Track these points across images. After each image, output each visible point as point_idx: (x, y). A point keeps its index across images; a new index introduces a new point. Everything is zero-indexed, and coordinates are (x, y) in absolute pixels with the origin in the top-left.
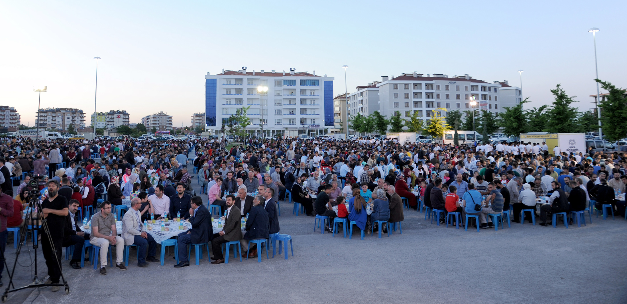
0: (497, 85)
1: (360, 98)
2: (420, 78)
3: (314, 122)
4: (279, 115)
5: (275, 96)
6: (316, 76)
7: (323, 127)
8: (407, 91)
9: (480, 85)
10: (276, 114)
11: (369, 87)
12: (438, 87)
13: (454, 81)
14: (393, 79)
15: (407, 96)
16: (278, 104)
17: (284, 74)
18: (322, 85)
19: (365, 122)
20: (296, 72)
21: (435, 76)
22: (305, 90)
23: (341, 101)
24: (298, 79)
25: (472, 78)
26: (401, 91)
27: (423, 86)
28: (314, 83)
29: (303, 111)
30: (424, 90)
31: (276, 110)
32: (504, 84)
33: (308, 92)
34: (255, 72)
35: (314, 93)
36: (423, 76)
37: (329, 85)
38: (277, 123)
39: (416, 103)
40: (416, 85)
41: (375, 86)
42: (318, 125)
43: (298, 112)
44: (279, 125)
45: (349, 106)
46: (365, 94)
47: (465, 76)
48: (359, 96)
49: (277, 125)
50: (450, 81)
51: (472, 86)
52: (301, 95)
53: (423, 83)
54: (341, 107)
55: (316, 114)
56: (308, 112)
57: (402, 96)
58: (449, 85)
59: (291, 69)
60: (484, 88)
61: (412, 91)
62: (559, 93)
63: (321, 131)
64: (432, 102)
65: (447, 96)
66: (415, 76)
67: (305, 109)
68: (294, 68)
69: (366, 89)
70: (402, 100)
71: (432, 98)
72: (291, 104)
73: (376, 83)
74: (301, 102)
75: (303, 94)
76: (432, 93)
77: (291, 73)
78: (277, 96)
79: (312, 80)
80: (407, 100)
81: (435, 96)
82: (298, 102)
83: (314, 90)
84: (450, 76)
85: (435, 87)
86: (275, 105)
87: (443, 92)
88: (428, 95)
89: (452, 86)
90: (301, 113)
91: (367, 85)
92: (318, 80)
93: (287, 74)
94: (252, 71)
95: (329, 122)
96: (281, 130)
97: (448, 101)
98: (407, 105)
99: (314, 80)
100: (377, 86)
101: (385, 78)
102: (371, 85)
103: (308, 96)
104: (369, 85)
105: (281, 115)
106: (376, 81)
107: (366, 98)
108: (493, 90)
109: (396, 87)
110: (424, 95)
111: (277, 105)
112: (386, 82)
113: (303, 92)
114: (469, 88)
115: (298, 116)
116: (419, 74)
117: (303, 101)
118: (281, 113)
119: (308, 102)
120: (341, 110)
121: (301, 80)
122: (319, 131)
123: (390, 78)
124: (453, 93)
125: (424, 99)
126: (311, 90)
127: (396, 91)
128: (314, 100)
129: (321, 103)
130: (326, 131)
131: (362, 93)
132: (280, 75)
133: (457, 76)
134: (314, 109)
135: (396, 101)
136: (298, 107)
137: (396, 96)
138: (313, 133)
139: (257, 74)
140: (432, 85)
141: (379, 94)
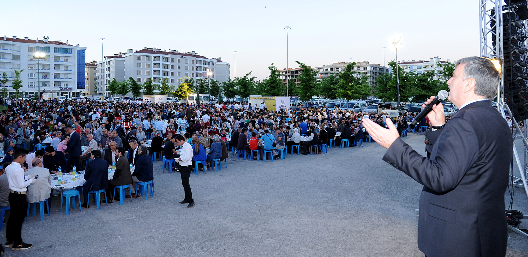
0: (214, 61)
1: (108, 66)
2: (158, 52)
3: (67, 85)
4: (33, 78)
5: (28, 61)
6: (69, 45)
7: (75, 89)
8: (148, 62)
9: (203, 60)
10: (30, 77)
11: (115, 57)
12: (172, 61)
13: (184, 56)
14: (137, 52)
15: (148, 66)
16: (32, 69)
17: (37, 42)
18: (75, 54)
19: (120, 86)
20: (49, 40)
21: (170, 51)
22: (59, 57)
23: (89, 68)
24: (52, 47)
25: (197, 54)
26: (144, 62)
27: (161, 58)
28: (68, 51)
29: (57, 75)
30: (161, 62)
31: (29, 74)
32: (219, 60)
33: (62, 59)
34: (7, 37)
35: (67, 60)
36: (161, 51)
37: (81, 54)
38: (30, 85)
39: (155, 71)
40: (155, 57)
41: (121, 57)
42: (71, 88)
43: (52, 76)
44: (33, 87)
45: (97, 72)
46: (112, 63)
47: (192, 53)
48: (106, 65)
49: (30, 87)
50: (181, 56)
51: (197, 61)
52: (55, 61)
53: (161, 56)
54: (89, 73)
55: (69, 79)
56: (62, 76)
57: (144, 65)
58: (181, 58)
59: (44, 37)
60: (205, 63)
61: (152, 62)
62: (273, 69)
63: (74, 93)
64: (168, 72)
65: (179, 68)
66: (155, 50)
67: (59, 74)
68: (48, 37)
69: (113, 59)
70: (144, 69)
71: (168, 68)
72: (45, 69)
73: (121, 54)
74: (55, 67)
75: (56, 60)
76: (168, 65)
77: (44, 40)
78: (30, 61)
79: (66, 49)
80: (148, 69)
81: (170, 67)
82: (52, 67)
83: (67, 57)
84: (181, 52)
85: (169, 59)
86: (28, 69)
87: (176, 65)
88: (165, 66)
89: (183, 60)
90: (54, 77)
91: (113, 55)
92: (71, 49)
93: (41, 42)
94: (3, 37)
95: (81, 85)
96: (35, 92)
97: (179, 71)
98: (148, 73)
99: (68, 49)
100: (123, 56)
101: (130, 50)
102: (117, 55)
103: (61, 62)
104: (115, 55)
105: (35, 78)
106: (121, 52)
107: (112, 66)
108: (211, 64)
109: (139, 58)
110: (161, 66)
111: (30, 69)
112: (132, 54)
113: (57, 58)
114: (195, 62)
115: (51, 80)
116: (158, 49)
117: (56, 67)
118: (34, 77)
119: (62, 68)
120: (89, 76)
121: (55, 48)
122: (71, 93)
123: (134, 51)
124: (183, 64)
125: (161, 69)
126: (65, 57)
127: (139, 62)
128: (67, 66)
129: (74, 69)
130: (78, 93)
131: (109, 62)
132: (34, 41)
133: (186, 53)
134: (68, 74)
135: (139, 69)
136: (52, 72)
137: (139, 65)
138: (66, 95)
139: (8, 39)
140: (168, 58)
141: (124, 63)
